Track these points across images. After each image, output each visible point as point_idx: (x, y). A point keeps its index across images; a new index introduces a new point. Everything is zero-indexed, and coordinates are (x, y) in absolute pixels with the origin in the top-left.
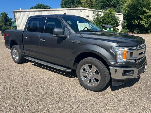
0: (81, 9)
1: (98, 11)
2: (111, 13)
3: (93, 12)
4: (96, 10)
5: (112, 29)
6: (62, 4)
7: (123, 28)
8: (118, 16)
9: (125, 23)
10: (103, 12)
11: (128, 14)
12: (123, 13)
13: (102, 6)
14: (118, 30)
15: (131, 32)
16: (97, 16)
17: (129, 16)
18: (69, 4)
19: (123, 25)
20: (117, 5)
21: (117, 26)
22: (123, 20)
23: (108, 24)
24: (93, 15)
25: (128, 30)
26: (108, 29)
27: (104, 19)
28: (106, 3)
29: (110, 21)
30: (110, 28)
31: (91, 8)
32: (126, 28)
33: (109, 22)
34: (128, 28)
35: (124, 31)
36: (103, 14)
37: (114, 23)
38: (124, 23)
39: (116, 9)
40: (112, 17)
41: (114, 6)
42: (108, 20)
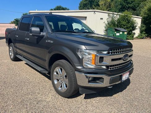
0: (95, 12)
1: (113, 14)
2: (127, 16)
3: (107, 14)
4: (111, 13)
5: (126, 33)
6: (80, 6)
7: (141, 32)
8: (135, 19)
9: (144, 27)
10: (118, 15)
11: (147, 17)
12: (141, 17)
13: (120, 9)
14: (134, 34)
15: (149, 37)
16: (112, 18)
17: (148, 20)
18: (87, 7)
19: (141, 29)
20: (137, 8)
21: (134, 30)
22: (141, 23)
23: (123, 27)
24: (108, 17)
25: (147, 35)
26: (121, 33)
27: (119, 22)
28: (125, 6)
29: (125, 24)
30: (123, 32)
31: (108, 11)
32: (145, 32)
33: (124, 26)
34: (146, 33)
35: (142, 36)
36: (118, 17)
37: (130, 27)
38: (142, 27)
39: (135, 12)
40: (127, 20)
41: (134, 9)
42: (124, 23)
